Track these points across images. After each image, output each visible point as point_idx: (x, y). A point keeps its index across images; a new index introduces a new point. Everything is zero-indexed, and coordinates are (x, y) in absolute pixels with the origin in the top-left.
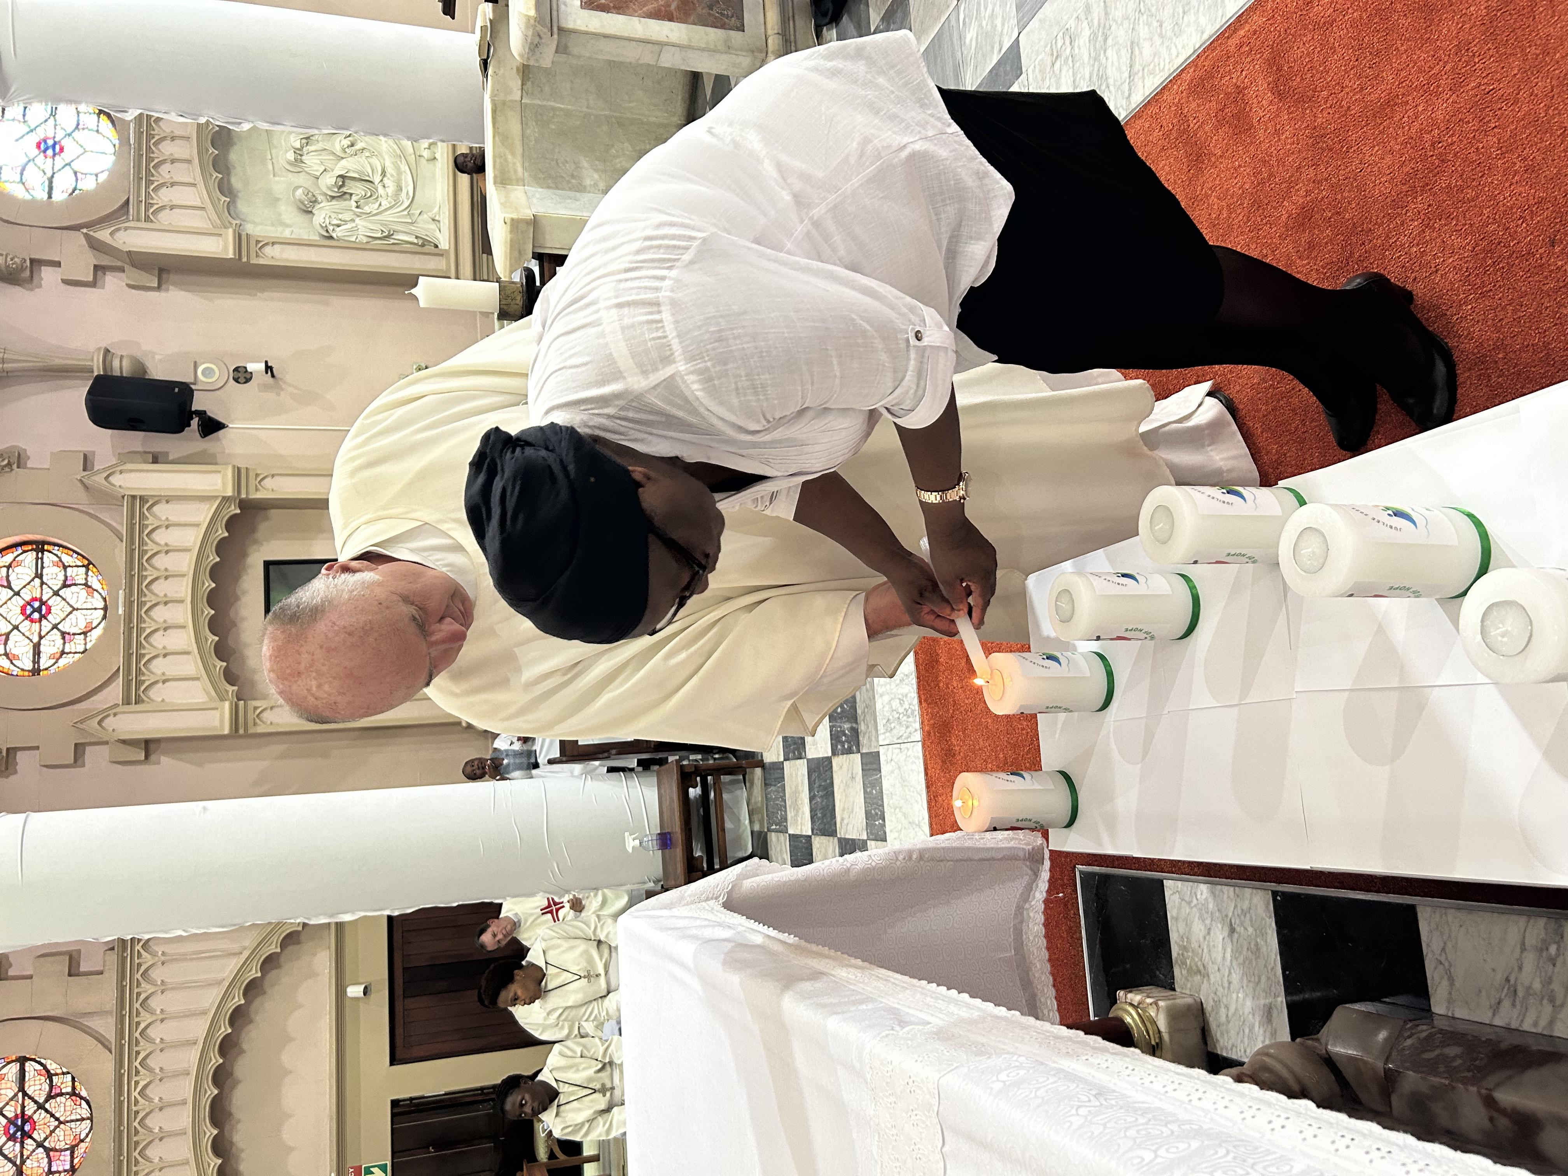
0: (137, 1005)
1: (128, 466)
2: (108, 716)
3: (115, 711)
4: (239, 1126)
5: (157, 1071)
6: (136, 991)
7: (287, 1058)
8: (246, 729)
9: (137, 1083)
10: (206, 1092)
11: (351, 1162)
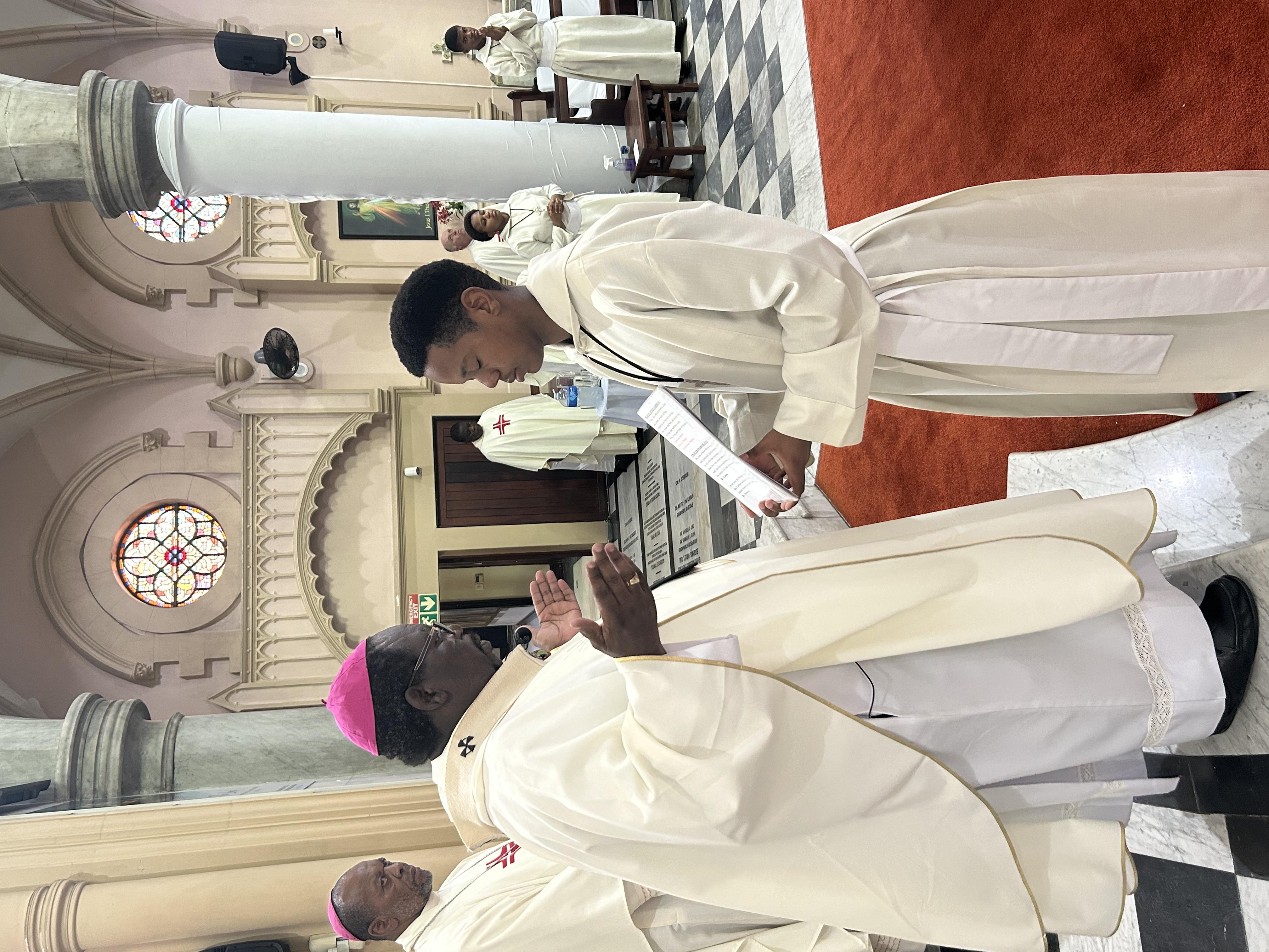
0: (257, 464)
1: (243, 94)
2: (233, 263)
3: (238, 260)
4: (329, 563)
5: (272, 511)
6: (256, 454)
7: (362, 519)
8: (328, 279)
9: (258, 517)
10: (306, 527)
11: (410, 591)
